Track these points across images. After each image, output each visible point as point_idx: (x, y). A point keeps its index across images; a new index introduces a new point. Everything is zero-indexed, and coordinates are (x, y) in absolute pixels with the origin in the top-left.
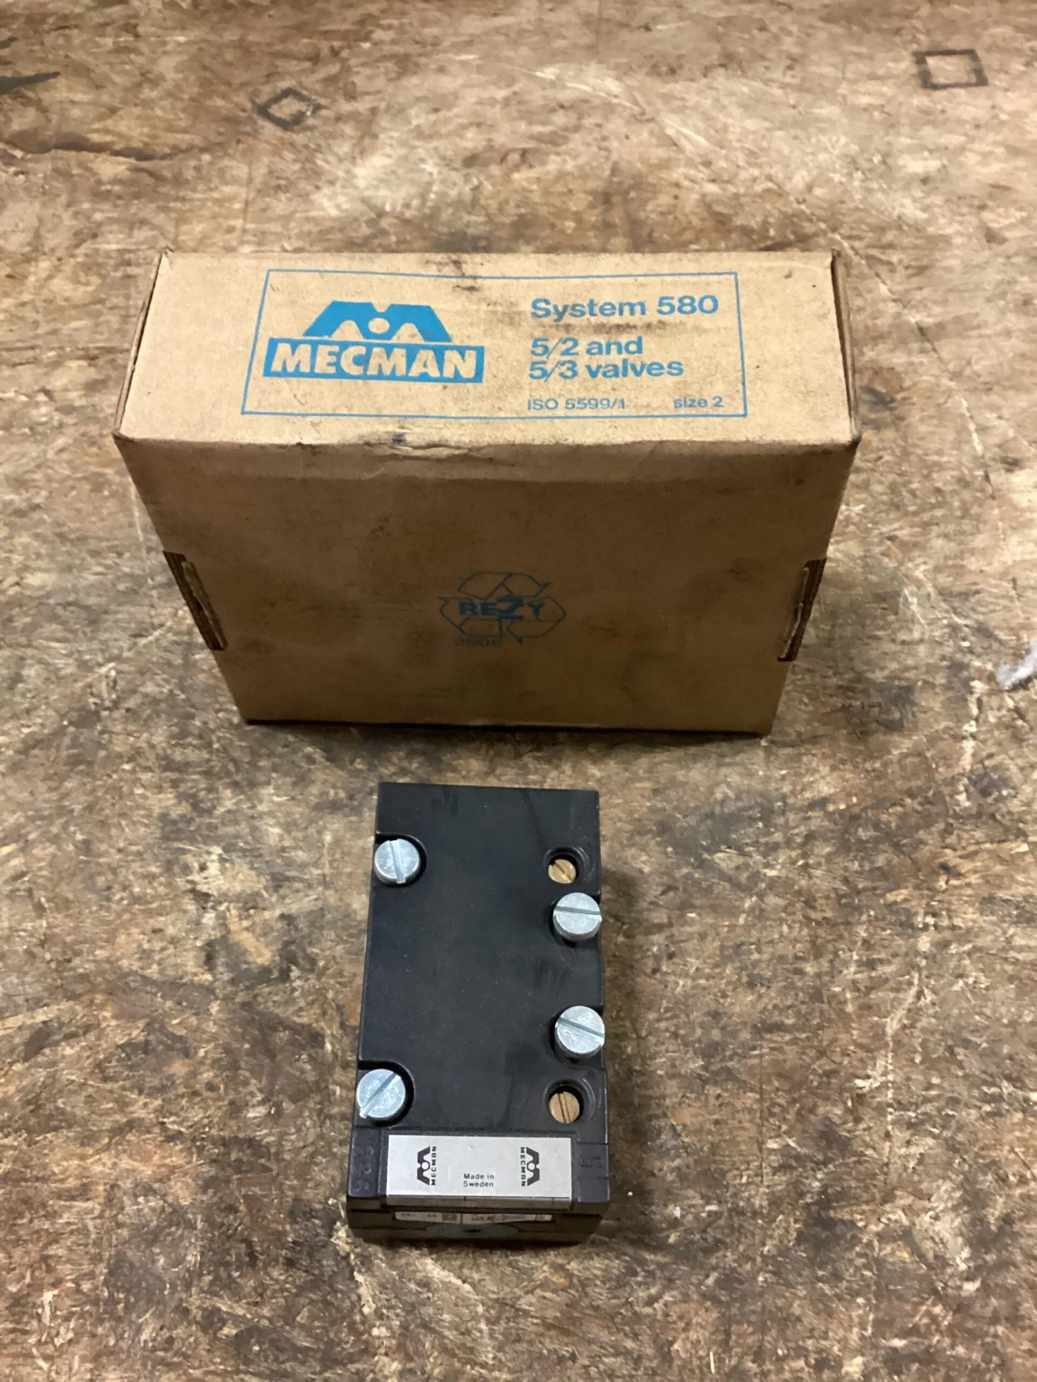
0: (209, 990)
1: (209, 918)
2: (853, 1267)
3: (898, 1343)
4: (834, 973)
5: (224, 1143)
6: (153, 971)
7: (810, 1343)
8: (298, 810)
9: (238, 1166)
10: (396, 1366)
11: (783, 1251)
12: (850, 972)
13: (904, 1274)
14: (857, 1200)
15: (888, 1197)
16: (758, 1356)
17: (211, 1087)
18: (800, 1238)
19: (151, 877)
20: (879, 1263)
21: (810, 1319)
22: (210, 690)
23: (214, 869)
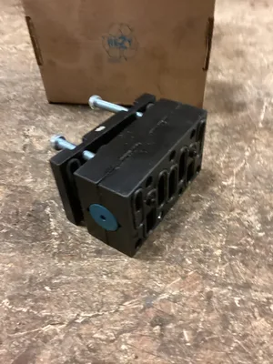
0: (23, 155)
1: (27, 140)
2: (219, 226)
3: (235, 247)
4: (217, 159)
5: (17, 187)
6: (8, 150)
7: (202, 245)
8: (59, 121)
9: (20, 192)
10: (58, 242)
11: (195, 221)
12: (222, 159)
13: (237, 229)
14: (221, 210)
15: (232, 210)
16: (183, 247)
17: (17, 174)
18: (201, 218)
19: (13, 131)
20: (228, 226)
21: (203, 238)
22: (41, 98)
23: (31, 130)
